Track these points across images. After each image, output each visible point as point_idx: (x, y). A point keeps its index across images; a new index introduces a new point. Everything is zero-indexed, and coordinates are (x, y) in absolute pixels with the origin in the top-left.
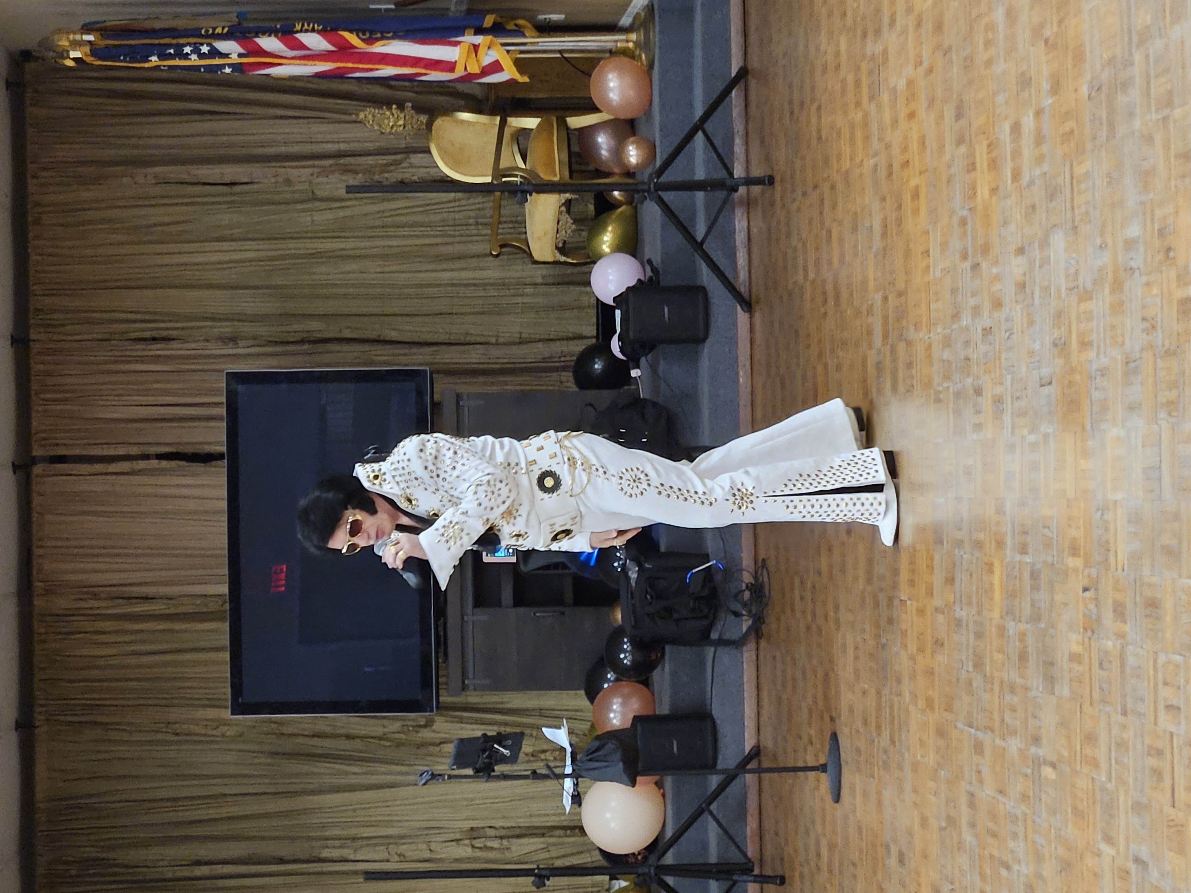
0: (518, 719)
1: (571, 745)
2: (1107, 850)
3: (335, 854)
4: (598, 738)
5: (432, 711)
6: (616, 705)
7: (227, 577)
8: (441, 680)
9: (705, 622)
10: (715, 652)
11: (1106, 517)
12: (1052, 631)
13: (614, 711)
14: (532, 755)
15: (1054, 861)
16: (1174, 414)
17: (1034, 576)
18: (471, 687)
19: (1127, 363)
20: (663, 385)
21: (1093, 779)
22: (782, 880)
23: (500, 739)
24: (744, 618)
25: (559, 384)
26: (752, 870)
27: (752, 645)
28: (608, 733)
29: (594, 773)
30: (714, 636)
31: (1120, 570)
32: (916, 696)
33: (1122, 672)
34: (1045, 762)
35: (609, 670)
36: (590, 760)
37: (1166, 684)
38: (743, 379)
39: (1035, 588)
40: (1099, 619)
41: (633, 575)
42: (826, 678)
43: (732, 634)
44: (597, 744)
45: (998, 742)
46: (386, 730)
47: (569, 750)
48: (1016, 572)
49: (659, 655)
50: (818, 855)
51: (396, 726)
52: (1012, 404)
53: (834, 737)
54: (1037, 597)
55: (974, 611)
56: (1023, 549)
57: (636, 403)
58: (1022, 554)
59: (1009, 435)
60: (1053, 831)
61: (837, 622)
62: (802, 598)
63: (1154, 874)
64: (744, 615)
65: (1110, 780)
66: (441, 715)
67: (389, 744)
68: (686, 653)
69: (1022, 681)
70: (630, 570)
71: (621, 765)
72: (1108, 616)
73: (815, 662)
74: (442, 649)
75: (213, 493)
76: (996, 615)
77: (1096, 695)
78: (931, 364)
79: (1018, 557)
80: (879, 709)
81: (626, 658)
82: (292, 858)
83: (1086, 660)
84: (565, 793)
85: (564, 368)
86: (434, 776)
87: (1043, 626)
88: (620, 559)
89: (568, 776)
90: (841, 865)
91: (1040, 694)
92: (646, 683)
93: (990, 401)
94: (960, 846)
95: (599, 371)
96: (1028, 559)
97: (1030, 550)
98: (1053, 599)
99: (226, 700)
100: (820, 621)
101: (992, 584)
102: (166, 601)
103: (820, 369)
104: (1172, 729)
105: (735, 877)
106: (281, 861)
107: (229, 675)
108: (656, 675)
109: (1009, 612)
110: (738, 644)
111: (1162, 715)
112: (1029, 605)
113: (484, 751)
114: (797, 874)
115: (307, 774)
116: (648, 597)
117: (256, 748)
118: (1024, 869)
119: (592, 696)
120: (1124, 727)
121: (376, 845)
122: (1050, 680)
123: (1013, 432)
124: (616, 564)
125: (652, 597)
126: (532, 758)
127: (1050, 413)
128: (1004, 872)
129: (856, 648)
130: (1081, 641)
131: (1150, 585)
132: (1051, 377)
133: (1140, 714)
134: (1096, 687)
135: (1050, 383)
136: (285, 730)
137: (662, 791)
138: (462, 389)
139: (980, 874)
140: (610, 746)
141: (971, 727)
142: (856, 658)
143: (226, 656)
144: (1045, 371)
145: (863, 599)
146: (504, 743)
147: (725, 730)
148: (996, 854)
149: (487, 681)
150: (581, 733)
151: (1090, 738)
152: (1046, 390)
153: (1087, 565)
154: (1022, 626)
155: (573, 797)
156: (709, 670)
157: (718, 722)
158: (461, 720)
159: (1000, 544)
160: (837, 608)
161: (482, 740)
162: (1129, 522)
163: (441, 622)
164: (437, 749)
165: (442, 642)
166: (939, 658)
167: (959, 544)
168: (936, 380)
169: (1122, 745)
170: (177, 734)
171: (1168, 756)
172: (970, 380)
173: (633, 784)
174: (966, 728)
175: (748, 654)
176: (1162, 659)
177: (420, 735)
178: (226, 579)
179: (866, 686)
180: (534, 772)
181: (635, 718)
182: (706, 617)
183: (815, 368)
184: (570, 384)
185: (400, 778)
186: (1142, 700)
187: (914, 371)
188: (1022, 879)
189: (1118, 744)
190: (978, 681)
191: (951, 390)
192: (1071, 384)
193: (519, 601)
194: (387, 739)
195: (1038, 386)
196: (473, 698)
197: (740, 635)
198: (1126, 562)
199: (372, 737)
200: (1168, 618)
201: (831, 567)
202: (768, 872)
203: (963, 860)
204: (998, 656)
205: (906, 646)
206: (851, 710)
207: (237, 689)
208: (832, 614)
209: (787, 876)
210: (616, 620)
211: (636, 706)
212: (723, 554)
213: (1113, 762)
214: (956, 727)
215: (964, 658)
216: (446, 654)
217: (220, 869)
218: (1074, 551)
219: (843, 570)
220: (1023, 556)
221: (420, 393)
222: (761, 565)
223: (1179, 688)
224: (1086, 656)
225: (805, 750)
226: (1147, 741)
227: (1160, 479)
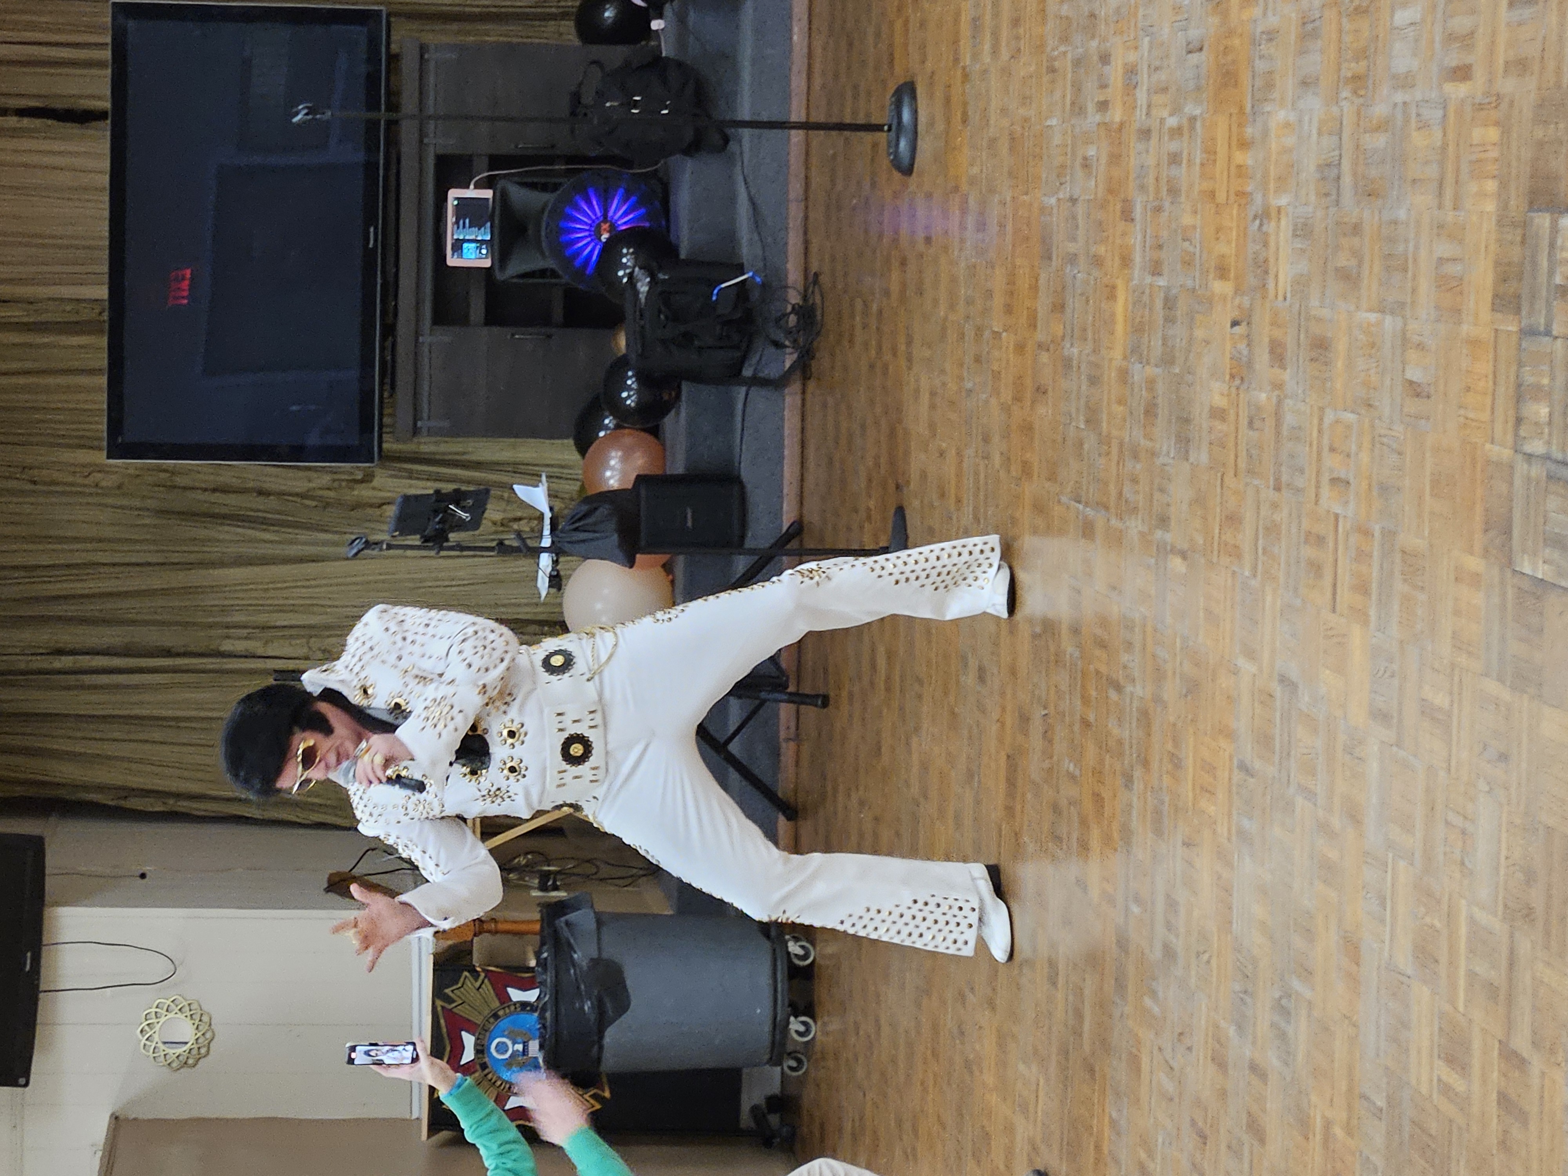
0: (483, 475)
1: (551, 509)
2: (1247, 667)
3: (240, 646)
4: (587, 500)
5: (371, 460)
6: (615, 460)
7: (107, 276)
8: (386, 420)
9: (738, 354)
10: (747, 395)
11: (1265, 228)
12: (1189, 378)
13: (612, 468)
14: (502, 525)
15: (1178, 681)
16: (1362, 92)
17: (1169, 303)
18: (424, 431)
19: (1304, 24)
20: (691, 39)
21: (1234, 573)
22: (825, 701)
23: (458, 497)
24: (788, 350)
25: (556, 36)
26: (787, 687)
27: (795, 387)
28: (601, 494)
29: (582, 547)
30: (747, 372)
31: (1280, 298)
32: (1009, 459)
33: (1278, 433)
34: (1173, 551)
35: (607, 413)
36: (576, 529)
37: (1332, 450)
38: (798, 36)
39: (1169, 320)
40: (1250, 364)
41: (643, 288)
42: (892, 434)
43: (772, 371)
44: (585, 508)
45: (1114, 522)
46: (311, 485)
47: (548, 515)
48: (1146, 298)
49: (673, 394)
50: (874, 666)
51: (325, 479)
52: (1149, 77)
53: (900, 512)
54: (1170, 332)
55: (1089, 348)
56: (1156, 270)
57: (657, 62)
58: (1153, 275)
59: (1144, 117)
60: (1178, 640)
61: (910, 359)
62: (865, 326)
63: (1305, 698)
64: (786, 347)
65: (1255, 576)
66: (384, 467)
67: (314, 503)
68: (708, 394)
69: (1149, 444)
70: (638, 281)
71: (615, 537)
72: (1262, 357)
73: (878, 410)
74: (388, 380)
75: (91, 164)
76: (1117, 354)
77: (1242, 464)
78: (1044, 21)
79: (1149, 279)
80: (959, 475)
81: (629, 398)
82: (182, 650)
83: (1232, 417)
84: (540, 573)
85: (564, 16)
86: (368, 545)
87: (1177, 371)
88: (628, 267)
89: (545, 550)
90: (903, 678)
91: (1171, 461)
92: (655, 431)
93: (1120, 71)
94: (1058, 659)
95: (610, 21)
96: (1162, 282)
97: (1166, 269)
98: (1191, 335)
99: (100, 439)
100: (888, 357)
101: (1113, 315)
102: (25, 306)
103: (899, 25)
104: (1337, 509)
105: (763, 695)
106: (168, 653)
107: (105, 406)
108: (668, 421)
109: (1135, 351)
110: (778, 384)
111: (1326, 491)
112: (1160, 343)
113: (436, 512)
114: (845, 694)
115: (204, 541)
116: (662, 317)
117: (137, 503)
118: (1139, 691)
119: (583, 448)
120: (1275, 506)
121: (291, 637)
122: (1184, 442)
123: (1148, 114)
124: (621, 273)
125: (667, 317)
126: (501, 529)
127: (1198, 88)
128: (1113, 695)
129: (933, 394)
130: (1226, 393)
131: (1319, 320)
132: (1202, 41)
133: (1298, 490)
134: (1243, 455)
135: (1201, 49)
136: (180, 481)
137: (671, 577)
138: (429, 38)
139: (1083, 697)
140: (604, 510)
141: (1079, 502)
142: (933, 407)
143: (103, 380)
144: (1194, 33)
145: (944, 329)
146: (463, 504)
147: (757, 498)
148: (1103, 669)
149: (446, 424)
150: (567, 496)
151: (1233, 520)
152: (1194, 58)
153: (1237, 291)
154: (1150, 371)
155: (551, 577)
156: (739, 418)
157: (749, 487)
158: (411, 475)
159: (1126, 261)
160: (909, 342)
161: (434, 498)
162: (1295, 236)
163: (388, 344)
164: (378, 512)
165: (389, 371)
166: (1041, 410)
167: (1072, 259)
168: (1051, 43)
169: (1272, 530)
170: (35, 483)
171: (1331, 545)
172: (1094, 44)
173: (631, 563)
174: (1073, 503)
175: (791, 398)
176: (1329, 417)
177: (356, 493)
178: (106, 278)
179: (944, 445)
180: (501, 543)
181: (638, 477)
182: (737, 347)
183: (891, 24)
184: (570, 37)
185: (326, 550)
186: (1302, 471)
187: (1021, 31)
188: (1135, 704)
189: (1267, 529)
190: (1090, 442)
191: (1069, 56)
192: (1226, 50)
193: (492, 318)
194: (313, 498)
195: (1184, 52)
196: (427, 446)
197: (781, 373)
198: (1289, 289)
199: (290, 495)
200: (1340, 364)
201: (904, 286)
202: (807, 690)
203: (1062, 679)
204: (1119, 409)
205: (998, 394)
206: (924, 475)
207: (115, 426)
208: (903, 347)
209: (832, 694)
210: (619, 349)
211: (640, 463)
212: (761, 264)
213: (1260, 551)
214: (1059, 502)
215: (1073, 410)
216: (393, 387)
217: (85, 661)
218: (1222, 272)
219: (920, 292)
220: (1155, 278)
221: (373, 43)
222: (812, 280)
223: (1348, 456)
224: (1232, 412)
225: (861, 527)
226: (1306, 524)
227: (1338, 179)
